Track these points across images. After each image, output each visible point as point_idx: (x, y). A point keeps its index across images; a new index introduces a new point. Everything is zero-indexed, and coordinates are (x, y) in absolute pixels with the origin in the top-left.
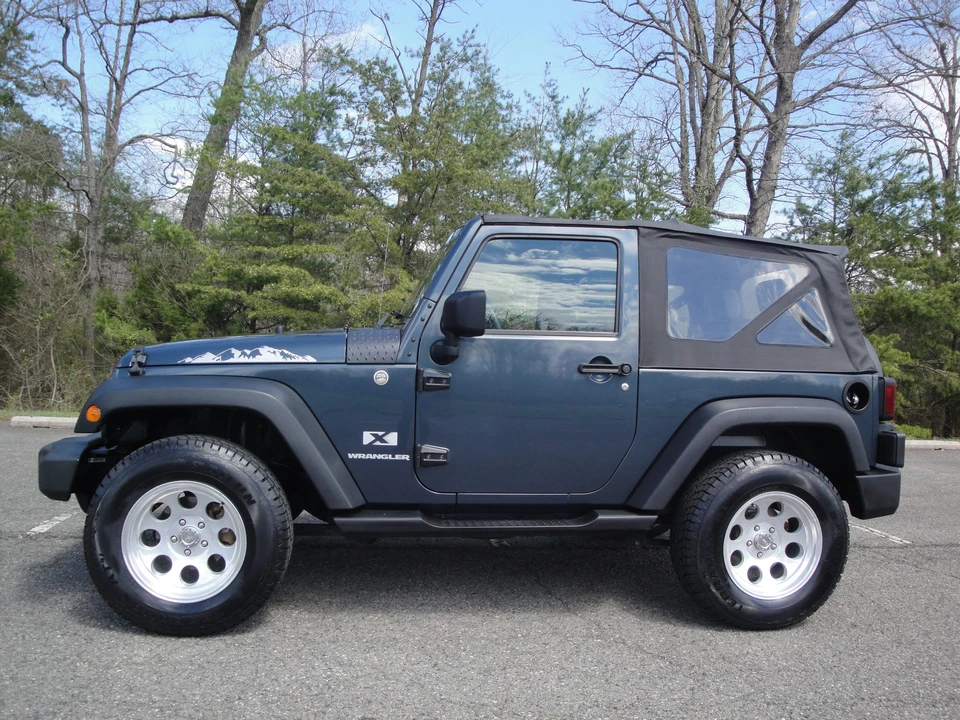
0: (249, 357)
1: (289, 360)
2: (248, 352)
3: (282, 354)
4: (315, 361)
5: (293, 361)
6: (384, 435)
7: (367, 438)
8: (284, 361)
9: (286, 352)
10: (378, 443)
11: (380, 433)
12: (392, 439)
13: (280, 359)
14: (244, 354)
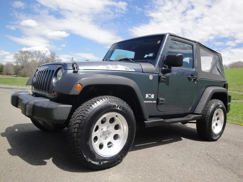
0: (115, 68)
1: (127, 70)
2: (114, 66)
3: (125, 68)
4: (134, 71)
5: (129, 70)
6: (151, 95)
7: (147, 96)
8: (126, 70)
9: (126, 67)
10: (149, 98)
11: (150, 95)
12: (153, 96)
13: (125, 70)
14: (113, 67)
